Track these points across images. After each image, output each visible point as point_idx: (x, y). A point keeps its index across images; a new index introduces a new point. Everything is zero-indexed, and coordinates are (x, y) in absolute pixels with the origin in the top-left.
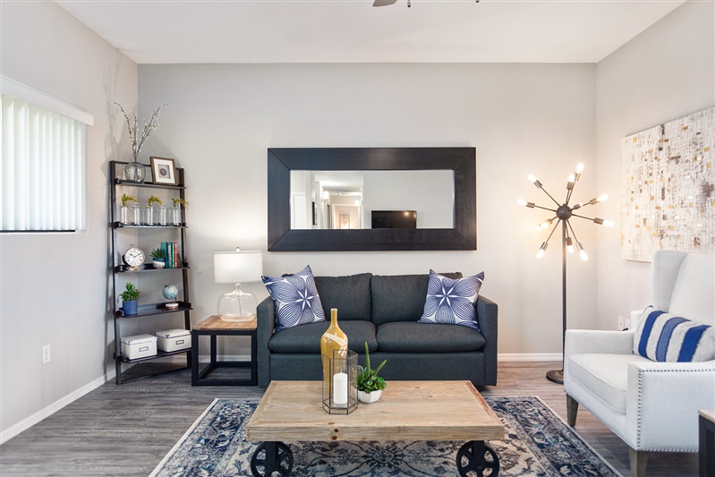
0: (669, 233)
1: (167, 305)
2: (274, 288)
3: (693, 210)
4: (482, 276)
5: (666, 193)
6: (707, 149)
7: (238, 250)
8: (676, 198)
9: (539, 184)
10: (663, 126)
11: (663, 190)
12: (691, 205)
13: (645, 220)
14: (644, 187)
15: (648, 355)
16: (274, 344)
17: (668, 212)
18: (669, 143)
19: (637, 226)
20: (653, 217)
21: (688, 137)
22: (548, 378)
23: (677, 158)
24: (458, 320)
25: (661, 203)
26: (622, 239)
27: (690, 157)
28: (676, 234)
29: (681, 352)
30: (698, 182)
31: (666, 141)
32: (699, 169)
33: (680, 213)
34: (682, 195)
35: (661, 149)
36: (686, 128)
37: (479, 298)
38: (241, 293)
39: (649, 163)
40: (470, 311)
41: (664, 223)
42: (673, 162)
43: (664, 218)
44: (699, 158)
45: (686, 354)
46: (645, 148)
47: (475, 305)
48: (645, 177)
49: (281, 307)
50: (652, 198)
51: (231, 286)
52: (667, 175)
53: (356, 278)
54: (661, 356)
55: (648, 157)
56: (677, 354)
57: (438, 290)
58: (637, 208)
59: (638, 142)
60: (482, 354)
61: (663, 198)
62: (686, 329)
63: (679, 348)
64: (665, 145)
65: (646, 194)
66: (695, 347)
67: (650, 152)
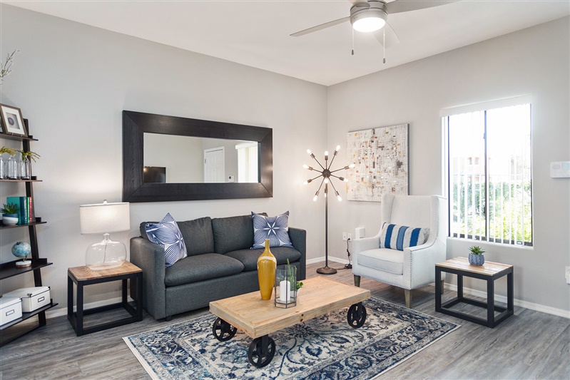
0: (377, 185)
1: (18, 263)
2: (158, 233)
3: (391, 174)
4: (288, 213)
5: (376, 165)
6: (399, 145)
7: (105, 203)
8: (382, 167)
9: (313, 156)
10: (374, 130)
11: (374, 163)
12: (390, 172)
13: (362, 179)
14: (362, 161)
15: (391, 247)
16: (171, 279)
17: (377, 175)
18: (377, 139)
19: (358, 182)
20: (368, 177)
21: (388, 137)
22: (318, 272)
23: (382, 147)
24: (282, 243)
25: (373, 170)
26: (347, 188)
27: (390, 147)
28: (381, 186)
29: (411, 242)
30: (394, 160)
31: (376, 138)
32: (394, 154)
33: (384, 176)
34: (385, 166)
35: (372, 142)
36: (387, 133)
37: (289, 229)
38: (110, 242)
39: (365, 148)
40: (287, 236)
41: (374, 180)
42: (380, 149)
43: (375, 177)
44: (395, 148)
45: (413, 242)
46: (362, 140)
47: (289, 232)
48: (362, 155)
49: (166, 249)
50: (367, 167)
51: (100, 236)
52: (376, 156)
53: (202, 221)
54: (400, 248)
55: (364, 144)
56: (409, 243)
57: (265, 225)
58: (357, 172)
59: (358, 136)
60: (299, 263)
61: (374, 167)
62: (411, 231)
63: (409, 240)
64: (375, 140)
65: (363, 164)
66: (417, 238)
67: (366, 142)
